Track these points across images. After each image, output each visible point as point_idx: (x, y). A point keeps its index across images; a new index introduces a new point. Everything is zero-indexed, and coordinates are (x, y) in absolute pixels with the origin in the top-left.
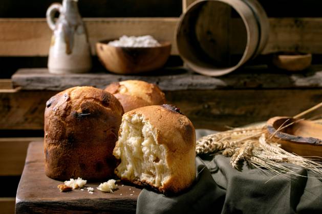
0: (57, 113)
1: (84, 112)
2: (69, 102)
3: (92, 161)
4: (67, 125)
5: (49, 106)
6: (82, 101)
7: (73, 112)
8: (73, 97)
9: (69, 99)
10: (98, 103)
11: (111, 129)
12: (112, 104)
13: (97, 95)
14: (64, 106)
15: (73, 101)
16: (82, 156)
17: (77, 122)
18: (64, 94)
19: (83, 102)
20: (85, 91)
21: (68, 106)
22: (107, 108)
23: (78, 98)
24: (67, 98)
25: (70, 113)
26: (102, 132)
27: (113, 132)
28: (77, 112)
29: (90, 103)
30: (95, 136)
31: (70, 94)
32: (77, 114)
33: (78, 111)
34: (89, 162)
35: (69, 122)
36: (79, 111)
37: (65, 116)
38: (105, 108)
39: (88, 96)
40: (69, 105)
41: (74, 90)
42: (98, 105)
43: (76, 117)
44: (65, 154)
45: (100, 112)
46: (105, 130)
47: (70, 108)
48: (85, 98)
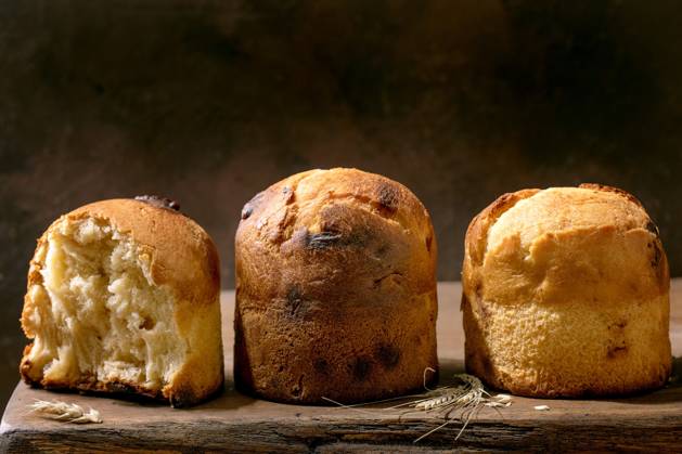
0: (263, 234)
1: (325, 230)
2: (291, 206)
3: (343, 355)
4: (285, 262)
5: (247, 216)
6: (324, 202)
7: (298, 233)
8: (301, 192)
9: (292, 199)
10: (366, 208)
11: (392, 277)
12: (403, 211)
13: (364, 188)
14: (279, 217)
15: (300, 205)
16: (318, 341)
17: (309, 256)
18: (282, 187)
19: (326, 206)
20: (333, 178)
21: (288, 217)
22: (390, 221)
23: (315, 196)
24: (288, 196)
25: (291, 232)
26: (370, 283)
28: (308, 232)
29: (344, 209)
30: (353, 293)
31: (295, 188)
32: (308, 237)
33: (310, 229)
34: (337, 355)
35: (288, 256)
36: (315, 228)
37: (279, 240)
38: (385, 219)
39: (339, 191)
40: (290, 214)
41: (307, 178)
42: (364, 213)
43: (307, 245)
44: (279, 334)
45: (367, 232)
46: (380, 277)
47: (292, 221)
48: (332, 196)
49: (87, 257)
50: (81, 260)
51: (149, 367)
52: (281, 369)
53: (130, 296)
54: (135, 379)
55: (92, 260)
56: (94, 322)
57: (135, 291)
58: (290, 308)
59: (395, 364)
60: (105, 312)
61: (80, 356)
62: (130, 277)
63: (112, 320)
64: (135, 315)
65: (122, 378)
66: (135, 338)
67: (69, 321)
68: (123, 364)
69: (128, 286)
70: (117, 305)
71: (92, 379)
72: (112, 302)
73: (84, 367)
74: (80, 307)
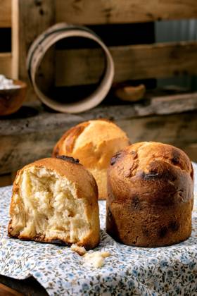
0: (122, 173)
1: (152, 172)
2: (136, 160)
4: (132, 185)
5: (113, 164)
7: (139, 173)
8: (141, 153)
9: (136, 157)
10: (167, 161)
11: (178, 192)
12: (181, 162)
13: (167, 153)
14: (130, 165)
15: (140, 160)
16: (145, 221)
17: (144, 183)
19: (151, 161)
20: (154, 148)
21: (134, 166)
22: (177, 167)
23: (146, 156)
24: (134, 155)
25: (136, 173)
27: (181, 195)
28: (144, 173)
29: (159, 162)
31: (137, 151)
32: (143, 175)
33: (145, 171)
35: (134, 183)
36: (147, 171)
37: (130, 176)
38: (174, 166)
39: (157, 154)
40: (135, 164)
42: (167, 164)
43: (143, 178)
44: (128, 216)
45: (169, 172)
46: (173, 193)
47: (136, 167)
48: (154, 156)
49: (41, 182)
50: (39, 184)
51: (72, 233)
52: (129, 232)
53: (64, 202)
54: (65, 238)
55: (44, 184)
56: (46, 212)
57: (67, 200)
58: (134, 204)
59: (177, 230)
60: (51, 209)
61: (37, 226)
62: (64, 194)
63: (55, 212)
64: (66, 211)
65: (59, 237)
66: (66, 220)
67: (34, 211)
68: (59, 231)
69: (63, 198)
70: (58, 207)
71: (42, 236)
72: (55, 205)
73: (39, 231)
74: (39, 206)
